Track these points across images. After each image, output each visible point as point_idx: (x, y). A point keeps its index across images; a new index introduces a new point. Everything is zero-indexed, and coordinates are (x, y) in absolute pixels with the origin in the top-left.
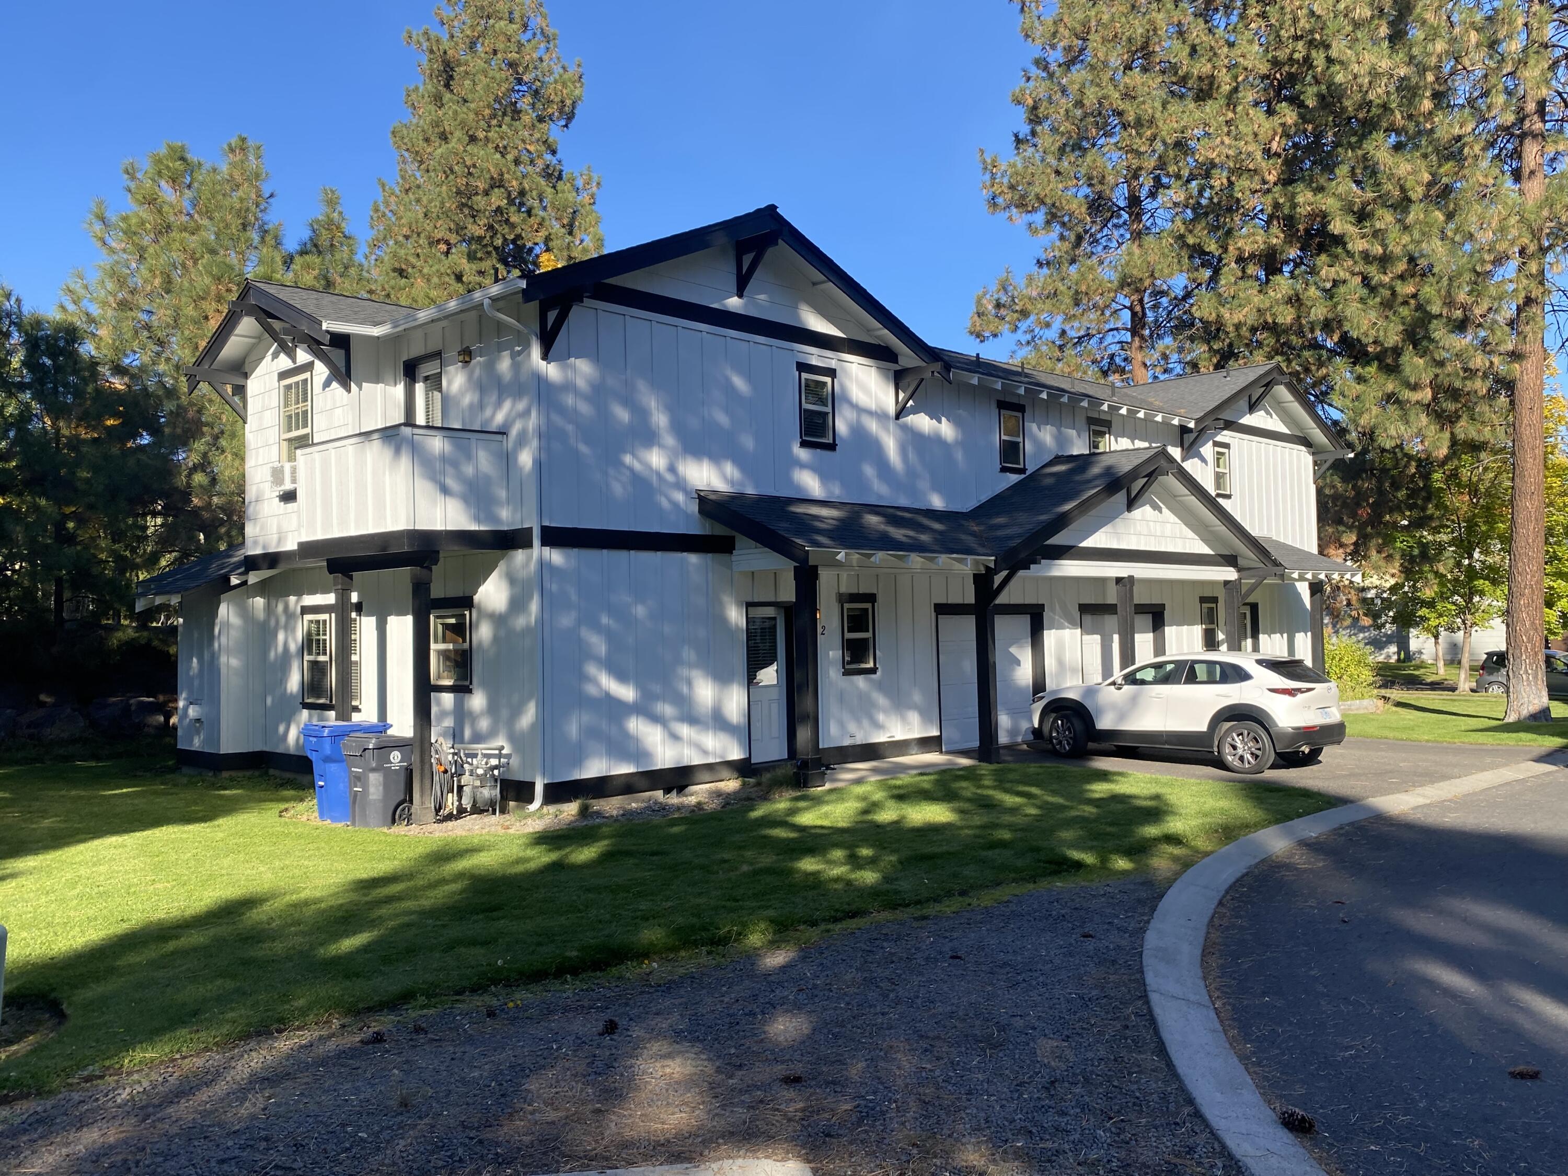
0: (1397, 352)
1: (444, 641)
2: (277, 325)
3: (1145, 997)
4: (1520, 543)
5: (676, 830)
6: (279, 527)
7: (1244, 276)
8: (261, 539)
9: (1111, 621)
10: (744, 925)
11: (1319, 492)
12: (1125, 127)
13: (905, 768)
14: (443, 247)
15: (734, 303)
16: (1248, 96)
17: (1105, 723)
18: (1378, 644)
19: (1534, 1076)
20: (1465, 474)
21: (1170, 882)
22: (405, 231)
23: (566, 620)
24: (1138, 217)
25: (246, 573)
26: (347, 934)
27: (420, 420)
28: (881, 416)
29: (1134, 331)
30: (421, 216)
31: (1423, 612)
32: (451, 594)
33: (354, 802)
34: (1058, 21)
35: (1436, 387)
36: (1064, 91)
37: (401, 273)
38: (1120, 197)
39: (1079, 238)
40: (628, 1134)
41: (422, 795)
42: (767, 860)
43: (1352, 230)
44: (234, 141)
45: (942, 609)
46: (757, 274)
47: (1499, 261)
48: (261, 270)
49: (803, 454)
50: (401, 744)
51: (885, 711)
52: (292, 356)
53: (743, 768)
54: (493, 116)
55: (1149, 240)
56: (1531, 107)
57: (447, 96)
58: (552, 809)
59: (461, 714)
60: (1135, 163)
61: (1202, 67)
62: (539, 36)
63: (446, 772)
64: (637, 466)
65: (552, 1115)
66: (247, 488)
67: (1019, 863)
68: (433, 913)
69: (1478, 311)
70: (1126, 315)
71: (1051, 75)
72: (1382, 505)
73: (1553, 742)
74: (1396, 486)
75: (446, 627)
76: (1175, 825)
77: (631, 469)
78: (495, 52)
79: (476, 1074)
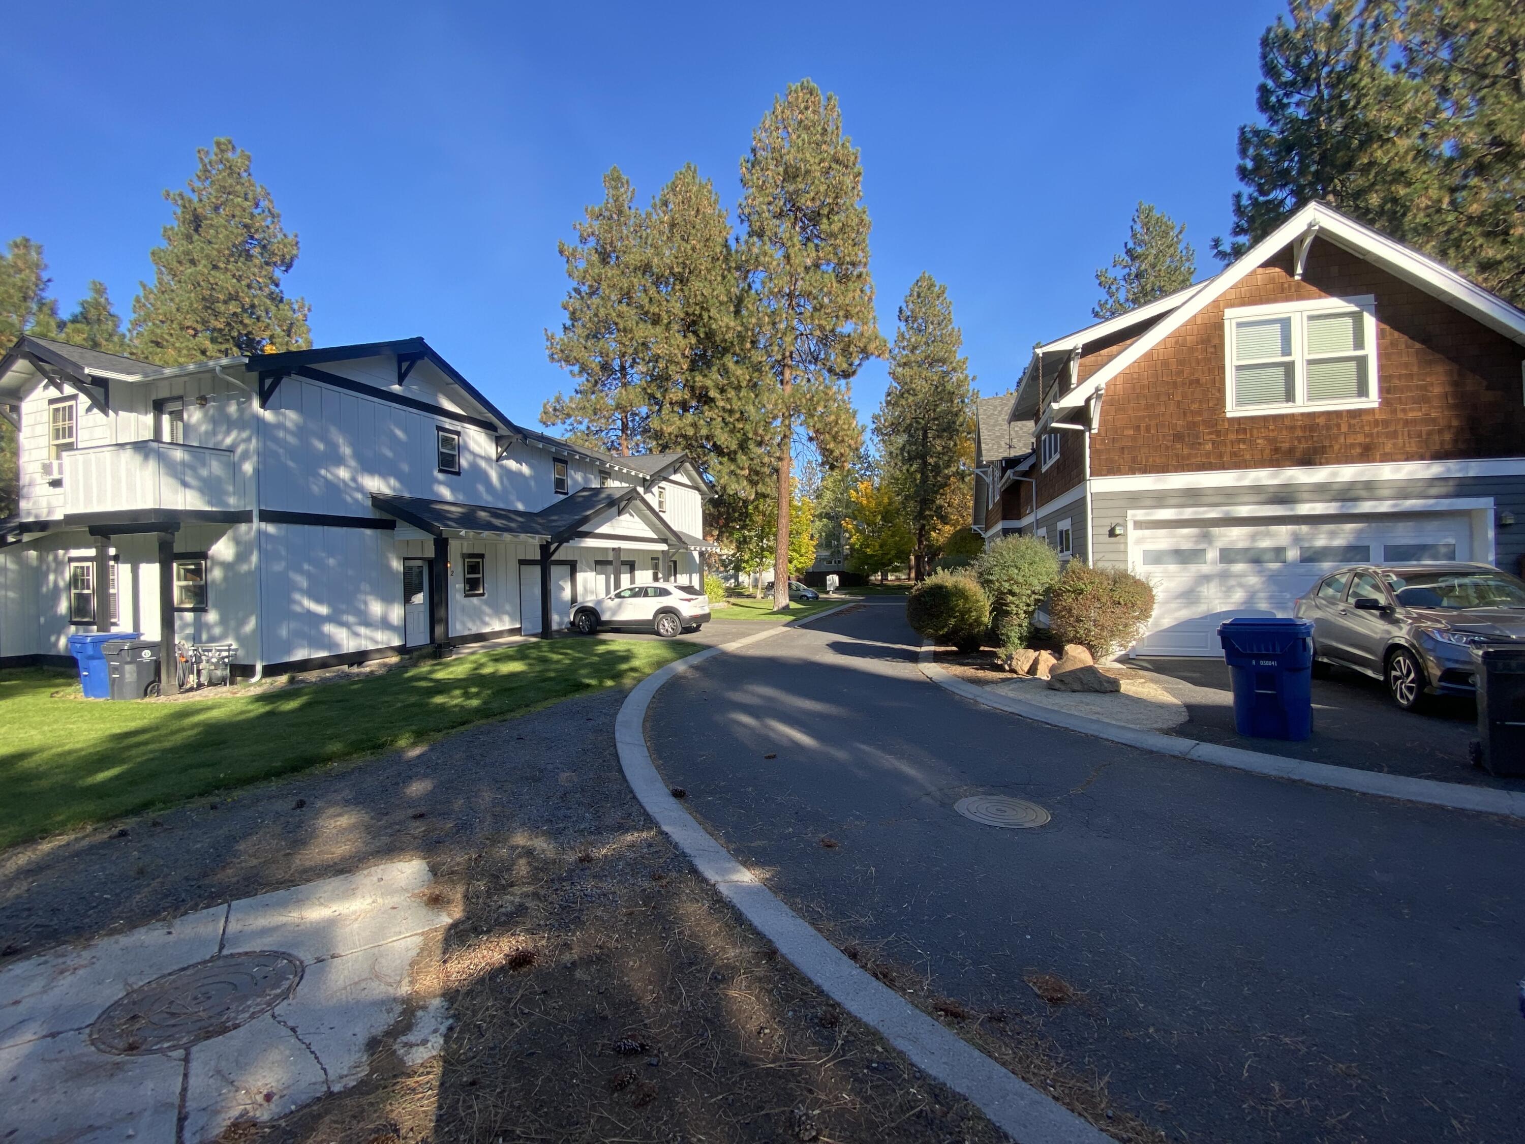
0: (735, 452)
1: (186, 579)
2: (47, 367)
3: (615, 746)
4: (779, 537)
5: (356, 687)
6: (49, 503)
7: (673, 411)
8: (34, 512)
9: (610, 568)
10: (396, 736)
11: (704, 512)
12: (619, 331)
13: (500, 645)
14: (192, 332)
15: (396, 388)
16: (675, 327)
17: (605, 617)
18: (727, 579)
19: (774, 757)
20: (761, 507)
21: (631, 690)
22: (161, 317)
23: (278, 567)
24: (624, 376)
25: (21, 533)
26: (101, 770)
27: (166, 437)
28: (488, 459)
29: (623, 431)
30: (174, 310)
31: (744, 565)
32: (190, 549)
33: (113, 685)
34: (586, 271)
35: (750, 469)
36: (588, 307)
37: (158, 344)
38: (616, 365)
39: (596, 382)
40: (308, 864)
41: (168, 676)
42: (413, 699)
43: (718, 396)
44: (19, 240)
45: (522, 562)
46: (411, 374)
47: (775, 418)
48: (37, 329)
49: (441, 476)
50: (151, 646)
51: (489, 616)
52: (59, 387)
53: (401, 650)
54: (232, 255)
55: (630, 388)
56: (788, 354)
57: (196, 237)
58: (268, 680)
59: (199, 625)
60: (623, 349)
61: (654, 309)
62: (267, 212)
63: (187, 661)
64: (329, 476)
65: (255, 862)
66: (22, 476)
67: (558, 688)
68: (173, 750)
69: (767, 438)
70: (619, 423)
71: (582, 298)
72: (729, 519)
73: (790, 618)
74: (734, 511)
75: (187, 571)
76: (636, 663)
77: (325, 478)
78: (234, 216)
79: (199, 846)
